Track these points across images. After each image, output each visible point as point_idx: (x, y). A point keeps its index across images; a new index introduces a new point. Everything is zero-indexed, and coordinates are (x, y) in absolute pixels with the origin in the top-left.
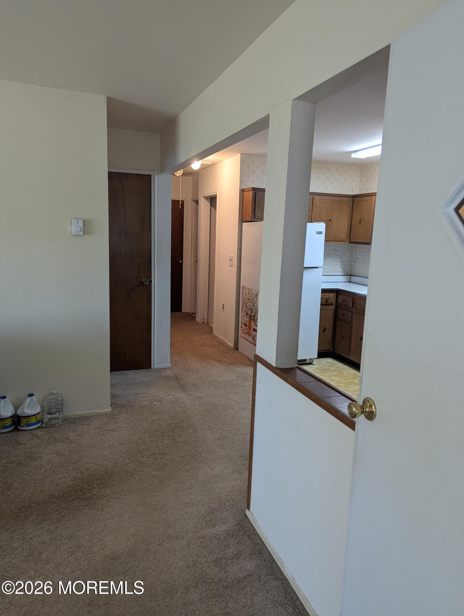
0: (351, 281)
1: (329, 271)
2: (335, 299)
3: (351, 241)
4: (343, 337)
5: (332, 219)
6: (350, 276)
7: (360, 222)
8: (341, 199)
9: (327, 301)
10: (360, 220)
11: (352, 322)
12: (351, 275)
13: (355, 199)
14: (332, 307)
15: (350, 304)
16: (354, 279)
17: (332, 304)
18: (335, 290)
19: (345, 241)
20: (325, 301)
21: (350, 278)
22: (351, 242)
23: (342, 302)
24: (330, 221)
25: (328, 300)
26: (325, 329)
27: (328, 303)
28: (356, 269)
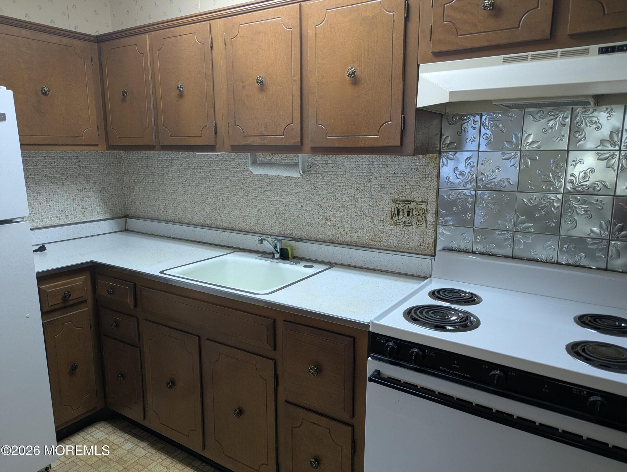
0: (128, 229)
1: (71, 215)
2: (89, 287)
3: (110, 144)
4: (123, 376)
5: (48, 91)
6: (124, 219)
7: (124, 100)
8: (65, 40)
9: (65, 298)
10: (124, 95)
11: (139, 341)
12: (126, 217)
13: (101, 44)
14: (86, 309)
15: (130, 300)
16: (133, 223)
17: (86, 301)
18: (87, 265)
19: (97, 145)
20: (61, 301)
21: (126, 222)
22: (111, 147)
23: (109, 296)
24: (45, 94)
25: (70, 296)
26: (75, 367)
27: (71, 303)
28: (136, 204)
